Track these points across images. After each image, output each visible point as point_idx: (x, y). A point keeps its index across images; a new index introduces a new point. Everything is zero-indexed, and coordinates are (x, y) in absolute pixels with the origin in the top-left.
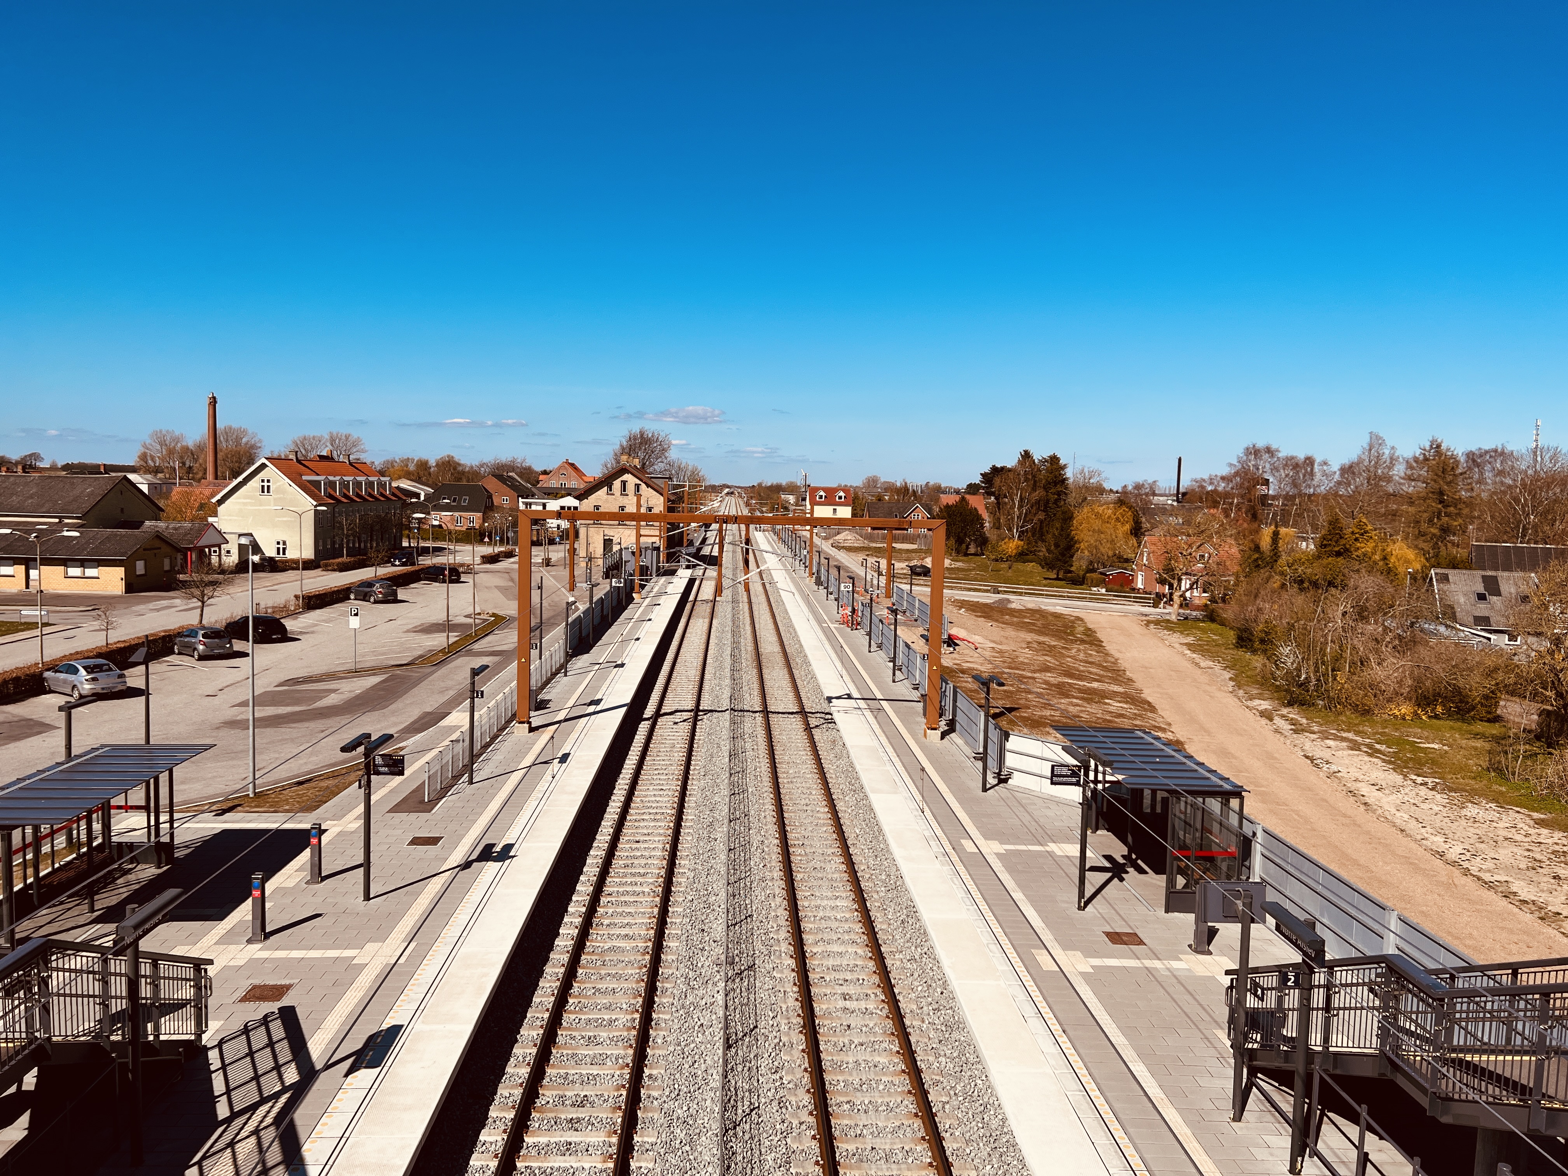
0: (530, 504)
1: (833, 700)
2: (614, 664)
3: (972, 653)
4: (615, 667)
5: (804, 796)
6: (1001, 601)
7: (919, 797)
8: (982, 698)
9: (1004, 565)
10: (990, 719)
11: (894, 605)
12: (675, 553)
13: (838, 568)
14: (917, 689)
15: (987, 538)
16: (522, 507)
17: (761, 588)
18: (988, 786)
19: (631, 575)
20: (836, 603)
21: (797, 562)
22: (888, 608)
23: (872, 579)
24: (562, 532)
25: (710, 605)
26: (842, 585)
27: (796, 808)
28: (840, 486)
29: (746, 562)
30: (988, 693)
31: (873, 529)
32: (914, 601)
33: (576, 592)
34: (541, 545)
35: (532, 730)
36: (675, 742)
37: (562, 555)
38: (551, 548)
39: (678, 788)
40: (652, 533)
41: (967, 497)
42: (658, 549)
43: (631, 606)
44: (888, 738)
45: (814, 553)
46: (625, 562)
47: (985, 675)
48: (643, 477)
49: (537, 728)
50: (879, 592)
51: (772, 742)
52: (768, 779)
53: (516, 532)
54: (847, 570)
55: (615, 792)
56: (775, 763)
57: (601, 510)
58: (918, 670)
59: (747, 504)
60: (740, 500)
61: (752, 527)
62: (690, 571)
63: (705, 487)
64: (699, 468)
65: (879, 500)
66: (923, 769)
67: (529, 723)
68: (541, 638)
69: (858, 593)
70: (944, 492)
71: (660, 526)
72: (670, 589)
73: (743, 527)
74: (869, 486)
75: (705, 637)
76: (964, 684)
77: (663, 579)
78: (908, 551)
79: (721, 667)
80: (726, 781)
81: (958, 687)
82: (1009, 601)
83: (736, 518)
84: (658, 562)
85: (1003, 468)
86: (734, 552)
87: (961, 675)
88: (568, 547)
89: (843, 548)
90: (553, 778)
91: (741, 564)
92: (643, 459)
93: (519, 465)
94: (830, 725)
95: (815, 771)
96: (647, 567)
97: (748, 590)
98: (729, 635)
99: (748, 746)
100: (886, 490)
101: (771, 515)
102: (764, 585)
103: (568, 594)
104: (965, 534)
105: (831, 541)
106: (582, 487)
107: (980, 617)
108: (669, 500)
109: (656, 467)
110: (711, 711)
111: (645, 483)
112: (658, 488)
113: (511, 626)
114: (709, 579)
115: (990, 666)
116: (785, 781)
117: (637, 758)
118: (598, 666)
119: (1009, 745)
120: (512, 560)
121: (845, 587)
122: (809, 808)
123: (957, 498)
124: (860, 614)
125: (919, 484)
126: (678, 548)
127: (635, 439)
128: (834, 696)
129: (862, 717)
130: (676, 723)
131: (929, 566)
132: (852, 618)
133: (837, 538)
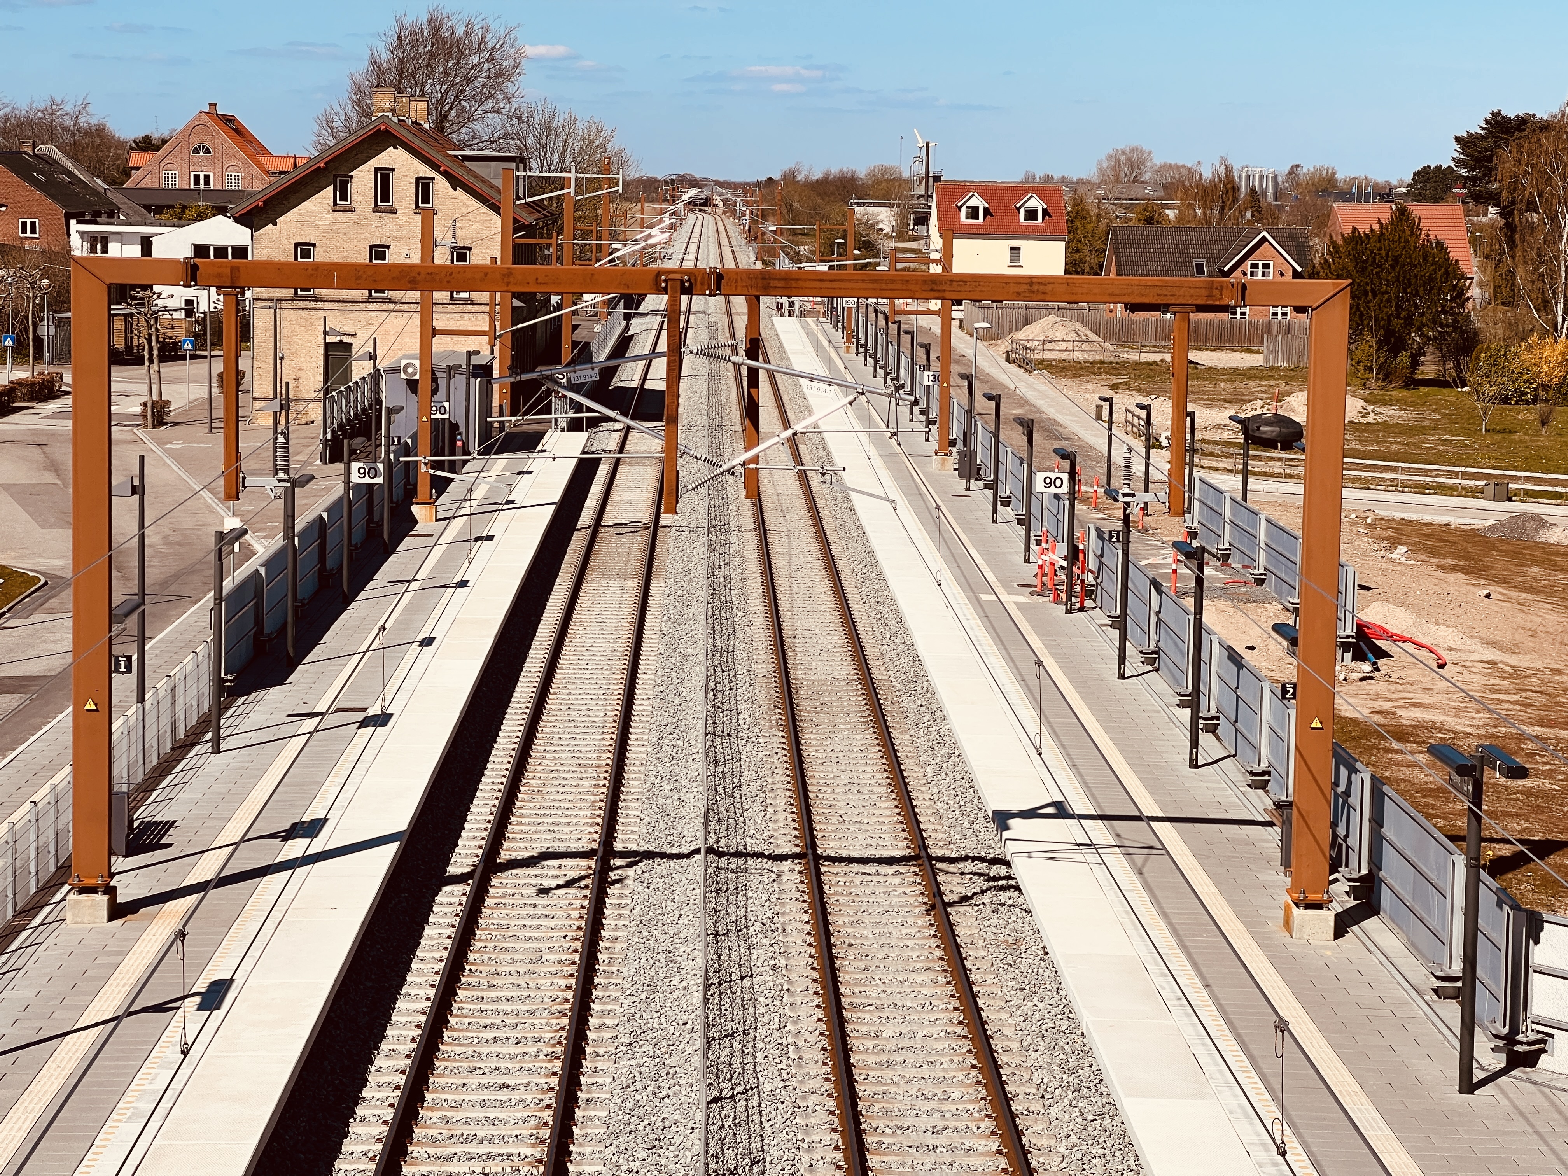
0: (105, 240)
1: (1012, 822)
2: (361, 716)
3: (1429, 678)
4: (363, 724)
5: (926, 1106)
6: (1519, 520)
7: (1270, 1111)
8: (1460, 814)
9: (1527, 415)
10: (1483, 874)
11: (1194, 535)
12: (536, 384)
13: (1028, 426)
14: (1263, 786)
15: (1476, 333)
16: (78, 247)
17: (794, 488)
18: (1478, 1075)
19: (407, 451)
20: (1021, 530)
21: (904, 410)
22: (1176, 545)
23: (1128, 460)
24: (202, 322)
25: (641, 539)
26: (1040, 477)
27: (903, 1139)
28: (1030, 178)
29: (751, 410)
30: (1477, 798)
31: (1132, 307)
32: (1256, 525)
33: (245, 503)
34: (138, 361)
35: (117, 911)
36: (543, 946)
37: (200, 391)
38: (168, 369)
39: (554, 1081)
40: (466, 323)
41: (1417, 209)
42: (485, 371)
43: (407, 542)
44: (1175, 932)
45: (955, 380)
46: (390, 411)
47: (1468, 745)
48: (438, 157)
49: (134, 907)
50: (1149, 497)
51: (830, 946)
52: (820, 1056)
53: (63, 325)
54: (1053, 430)
55: (366, 1093)
56: (839, 1008)
57: (318, 256)
58: (1265, 729)
59: (753, 235)
60: (730, 221)
61: (766, 303)
62: (580, 438)
63: (626, 184)
64: (608, 129)
65: (1149, 220)
66: (1282, 1027)
67: (111, 891)
68: (143, 640)
69: (1086, 501)
70: (1345, 196)
71: (492, 304)
72: (523, 490)
73: (739, 303)
74: (1118, 180)
75: (626, 633)
76: (1405, 773)
77: (500, 463)
78: (1235, 373)
79: (678, 730)
80: (696, 1061)
81: (1388, 781)
82: (1540, 522)
83: (720, 277)
84: (486, 410)
85: (1523, 122)
86: (713, 378)
87: (1396, 745)
88: (218, 367)
89: (1043, 365)
90: (185, 1053)
91: (734, 415)
92: (441, 102)
93: (69, 123)
94: (1004, 896)
95: (960, 1030)
96: (454, 427)
97: (755, 493)
98: (700, 629)
99: (760, 957)
100: (1170, 189)
101: (823, 267)
102: (803, 477)
103: (220, 508)
104: (1409, 321)
105: (1004, 345)
106: (258, 186)
107: (1453, 569)
108: (518, 226)
109: (478, 126)
110: (649, 855)
111: (446, 174)
112: (485, 190)
113: (53, 602)
114: (641, 459)
115: (1482, 718)
116: (871, 1060)
117: (432, 993)
118: (310, 724)
119: (1540, 955)
120: (53, 406)
121: (1050, 483)
122: (941, 1140)
123: (1384, 212)
124: (1092, 564)
125: (1269, 171)
126: (544, 370)
127: (415, 43)
128: (1015, 808)
129: (1100, 871)
130: (544, 891)
131: (1300, 417)
132: (1070, 576)
133: (1022, 335)
